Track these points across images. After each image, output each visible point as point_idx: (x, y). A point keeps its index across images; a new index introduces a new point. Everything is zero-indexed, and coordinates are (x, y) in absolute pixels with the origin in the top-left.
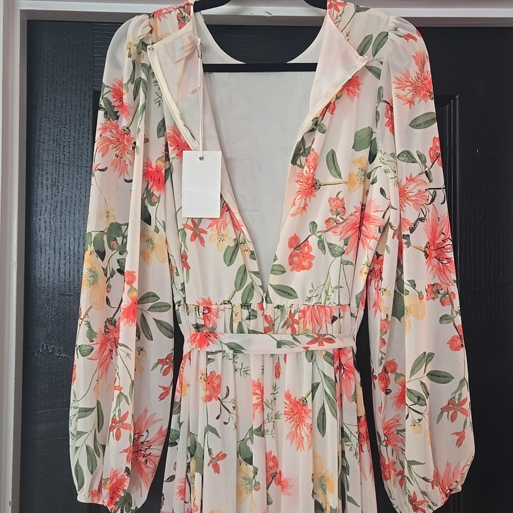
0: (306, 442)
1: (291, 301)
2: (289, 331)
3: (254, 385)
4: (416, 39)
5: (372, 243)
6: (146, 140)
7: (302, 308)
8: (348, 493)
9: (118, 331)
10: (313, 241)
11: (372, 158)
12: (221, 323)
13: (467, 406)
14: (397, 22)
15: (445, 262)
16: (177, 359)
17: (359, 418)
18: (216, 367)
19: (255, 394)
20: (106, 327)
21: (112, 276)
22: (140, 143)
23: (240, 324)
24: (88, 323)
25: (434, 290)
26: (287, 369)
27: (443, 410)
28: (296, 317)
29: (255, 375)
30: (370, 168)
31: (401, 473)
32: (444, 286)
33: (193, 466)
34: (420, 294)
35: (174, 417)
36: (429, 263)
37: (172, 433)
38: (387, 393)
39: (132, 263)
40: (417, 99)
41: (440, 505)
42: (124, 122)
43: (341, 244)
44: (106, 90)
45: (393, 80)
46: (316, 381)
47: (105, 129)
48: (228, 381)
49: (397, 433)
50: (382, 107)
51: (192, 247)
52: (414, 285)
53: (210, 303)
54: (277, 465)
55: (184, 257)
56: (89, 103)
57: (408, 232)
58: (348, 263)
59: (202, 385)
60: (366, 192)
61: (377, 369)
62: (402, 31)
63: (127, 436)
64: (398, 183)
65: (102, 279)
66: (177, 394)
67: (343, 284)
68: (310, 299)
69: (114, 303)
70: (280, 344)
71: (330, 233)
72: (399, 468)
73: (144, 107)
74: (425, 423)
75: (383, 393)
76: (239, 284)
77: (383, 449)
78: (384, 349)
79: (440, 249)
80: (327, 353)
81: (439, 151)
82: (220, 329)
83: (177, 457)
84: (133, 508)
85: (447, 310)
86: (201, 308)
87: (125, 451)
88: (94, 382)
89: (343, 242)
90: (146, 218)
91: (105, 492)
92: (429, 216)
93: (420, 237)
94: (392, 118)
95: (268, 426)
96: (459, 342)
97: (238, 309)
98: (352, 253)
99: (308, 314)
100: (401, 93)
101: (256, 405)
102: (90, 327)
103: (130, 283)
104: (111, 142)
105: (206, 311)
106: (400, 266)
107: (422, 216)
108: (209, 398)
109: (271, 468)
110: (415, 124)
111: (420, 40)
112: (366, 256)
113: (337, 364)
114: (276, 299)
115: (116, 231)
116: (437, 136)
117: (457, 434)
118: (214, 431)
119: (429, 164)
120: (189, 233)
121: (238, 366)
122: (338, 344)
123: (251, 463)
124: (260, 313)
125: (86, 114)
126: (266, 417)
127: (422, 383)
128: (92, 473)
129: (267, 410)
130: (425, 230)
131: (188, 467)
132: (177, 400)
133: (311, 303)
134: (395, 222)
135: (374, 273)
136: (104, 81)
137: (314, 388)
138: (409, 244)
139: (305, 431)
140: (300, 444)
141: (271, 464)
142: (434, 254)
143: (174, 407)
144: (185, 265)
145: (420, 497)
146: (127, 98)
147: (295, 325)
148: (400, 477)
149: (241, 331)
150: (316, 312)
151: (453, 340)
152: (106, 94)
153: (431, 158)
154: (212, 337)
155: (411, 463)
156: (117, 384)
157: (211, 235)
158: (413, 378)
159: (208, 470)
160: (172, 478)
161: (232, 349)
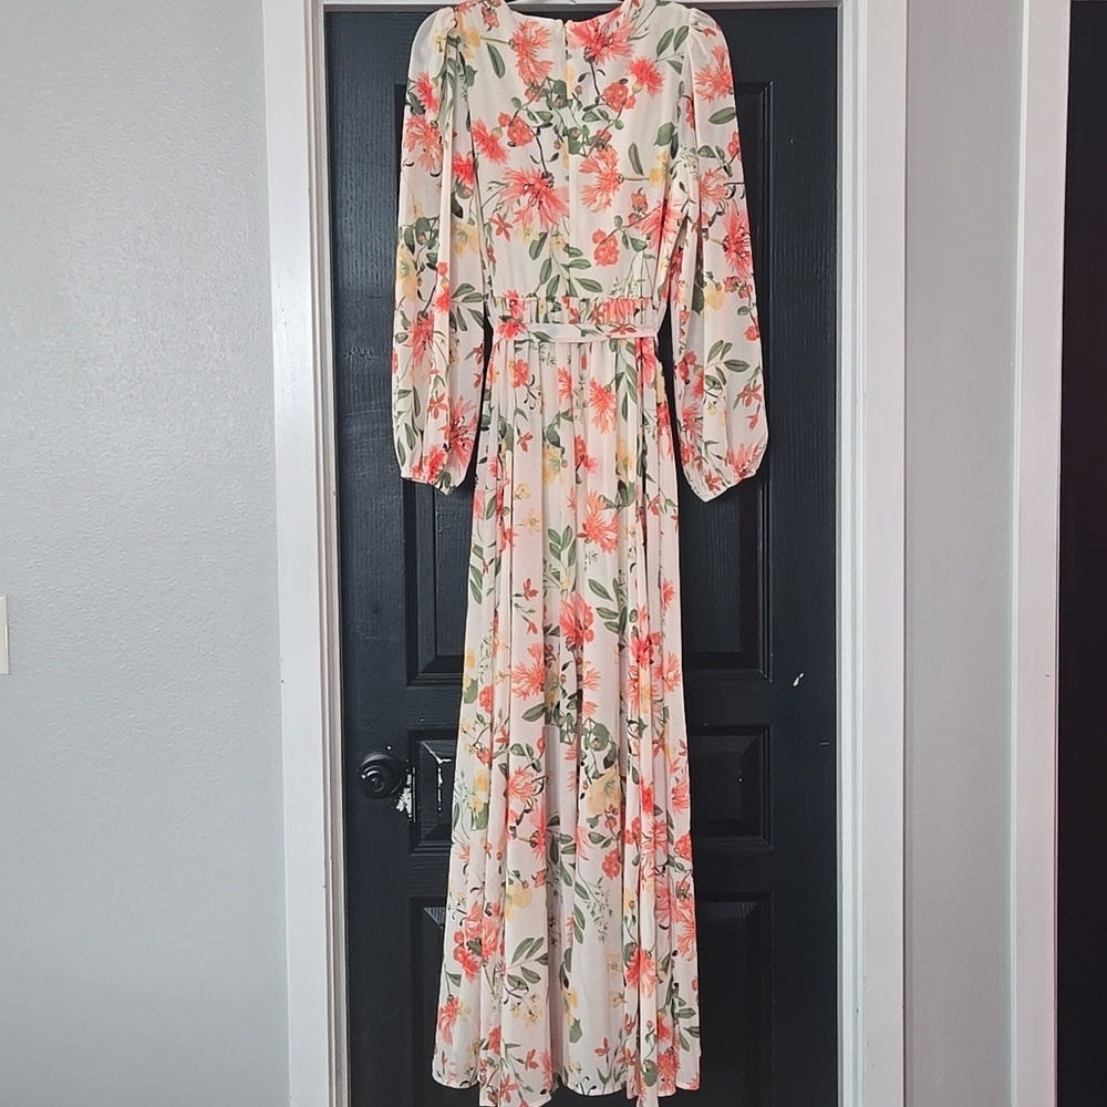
0: (610, 424)
1: (596, 295)
2: (595, 321)
3: (560, 372)
4: (714, 34)
5: (672, 237)
6: (454, 135)
7: (606, 301)
8: (647, 472)
9: (432, 322)
10: (619, 236)
11: (673, 153)
12: (527, 315)
13: (761, 392)
14: (698, 16)
15: (744, 255)
16: (487, 349)
17: (658, 405)
18: (523, 355)
19: (561, 381)
20: (418, 319)
21: (422, 270)
22: (448, 137)
23: (546, 315)
24: (402, 313)
25: (733, 283)
26: (592, 359)
27: (739, 396)
28: (601, 310)
29: (561, 363)
30: (673, 162)
31: (699, 458)
32: (742, 279)
33: (503, 448)
34: (717, 285)
35: (486, 404)
36: (728, 256)
37: (484, 418)
38: (687, 383)
39: (443, 255)
40: (716, 94)
41: (733, 484)
42: (430, 116)
43: (644, 238)
44: (412, 85)
45: (694, 75)
46: (620, 371)
47: (411, 124)
48: (534, 370)
49: (695, 421)
50: (683, 103)
51: (499, 241)
52: (711, 277)
53: (517, 297)
54: (584, 449)
55: (490, 251)
56: (391, 98)
57: (707, 226)
58: (650, 257)
59: (511, 372)
60: (668, 188)
61: (677, 359)
62: (702, 26)
63: (444, 414)
64: (698, 178)
65: (413, 272)
66: (487, 381)
67: (645, 277)
68: (614, 292)
69: (426, 297)
70: (584, 333)
71: (633, 227)
72: (697, 454)
73: (452, 102)
74: (721, 406)
75: (683, 383)
76: (544, 278)
77: (682, 435)
78: (683, 339)
79: (739, 242)
80: (629, 344)
81: (738, 146)
82: (526, 320)
83: (489, 440)
84: (451, 485)
85: (745, 302)
86: (508, 301)
87: (443, 429)
88: (410, 368)
89: (645, 236)
90: (457, 211)
91: (426, 468)
92: (729, 210)
93: (718, 231)
94: (693, 113)
95: (577, 412)
96: (756, 333)
97: (543, 301)
98: (656, 247)
99: (612, 306)
100: (702, 88)
101: (564, 391)
102: (404, 316)
103: (442, 274)
104: (418, 137)
105: (513, 303)
106: (699, 261)
107: (720, 210)
108: (517, 384)
109: (580, 451)
110: (716, 120)
111: (720, 33)
112: (667, 249)
113: (639, 354)
114: (582, 292)
115: (424, 226)
116: (737, 131)
117: (751, 417)
118: (522, 413)
119: (728, 158)
120: (495, 227)
121: (545, 356)
122: (639, 334)
123: (559, 446)
124: (564, 306)
125: (388, 109)
126: (574, 404)
127: (717, 369)
128: (412, 448)
129: (575, 398)
130: (724, 224)
131: (500, 447)
132: (487, 387)
133: (615, 297)
134: (694, 216)
135: (674, 267)
136: (410, 76)
137: (618, 379)
138: (707, 237)
139: (609, 414)
140: (604, 428)
141: (580, 447)
142: (733, 248)
143: (485, 394)
144: (492, 258)
145: (715, 475)
146: (436, 93)
147: (600, 318)
148: (698, 462)
149: (546, 321)
150: (619, 306)
151: (750, 330)
152: (412, 89)
153: (731, 153)
154: (520, 327)
155: (706, 444)
156: (434, 368)
157: (516, 229)
158: (711, 362)
159: (517, 447)
160: (485, 460)
161: (538, 337)
